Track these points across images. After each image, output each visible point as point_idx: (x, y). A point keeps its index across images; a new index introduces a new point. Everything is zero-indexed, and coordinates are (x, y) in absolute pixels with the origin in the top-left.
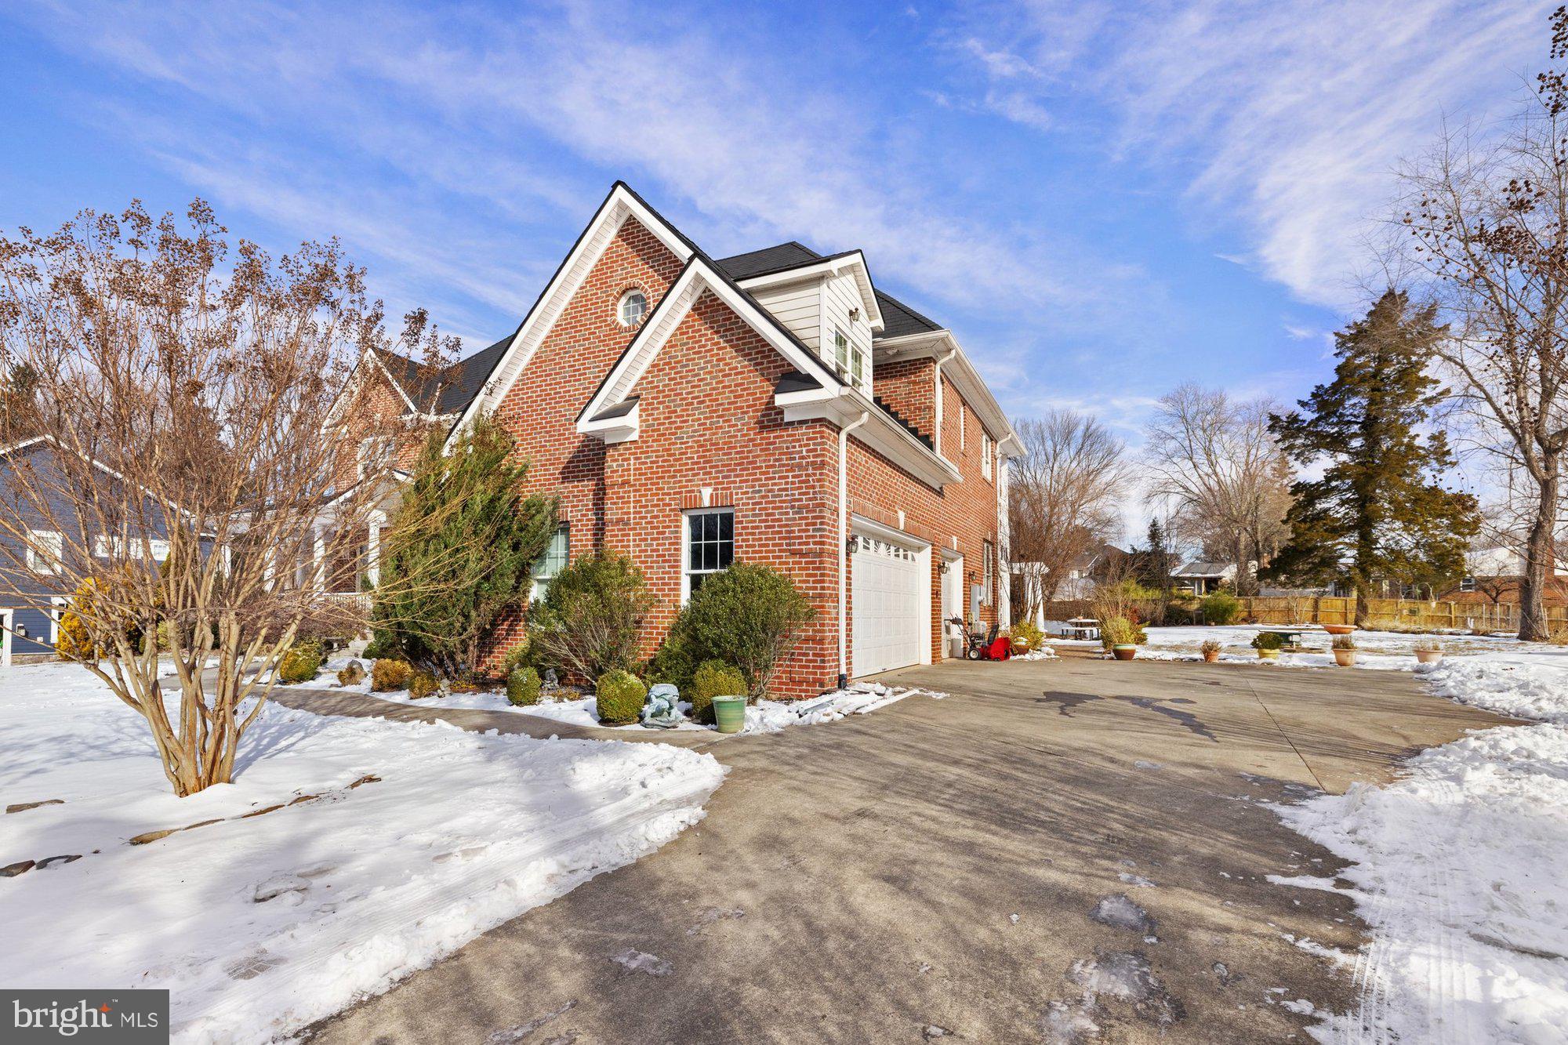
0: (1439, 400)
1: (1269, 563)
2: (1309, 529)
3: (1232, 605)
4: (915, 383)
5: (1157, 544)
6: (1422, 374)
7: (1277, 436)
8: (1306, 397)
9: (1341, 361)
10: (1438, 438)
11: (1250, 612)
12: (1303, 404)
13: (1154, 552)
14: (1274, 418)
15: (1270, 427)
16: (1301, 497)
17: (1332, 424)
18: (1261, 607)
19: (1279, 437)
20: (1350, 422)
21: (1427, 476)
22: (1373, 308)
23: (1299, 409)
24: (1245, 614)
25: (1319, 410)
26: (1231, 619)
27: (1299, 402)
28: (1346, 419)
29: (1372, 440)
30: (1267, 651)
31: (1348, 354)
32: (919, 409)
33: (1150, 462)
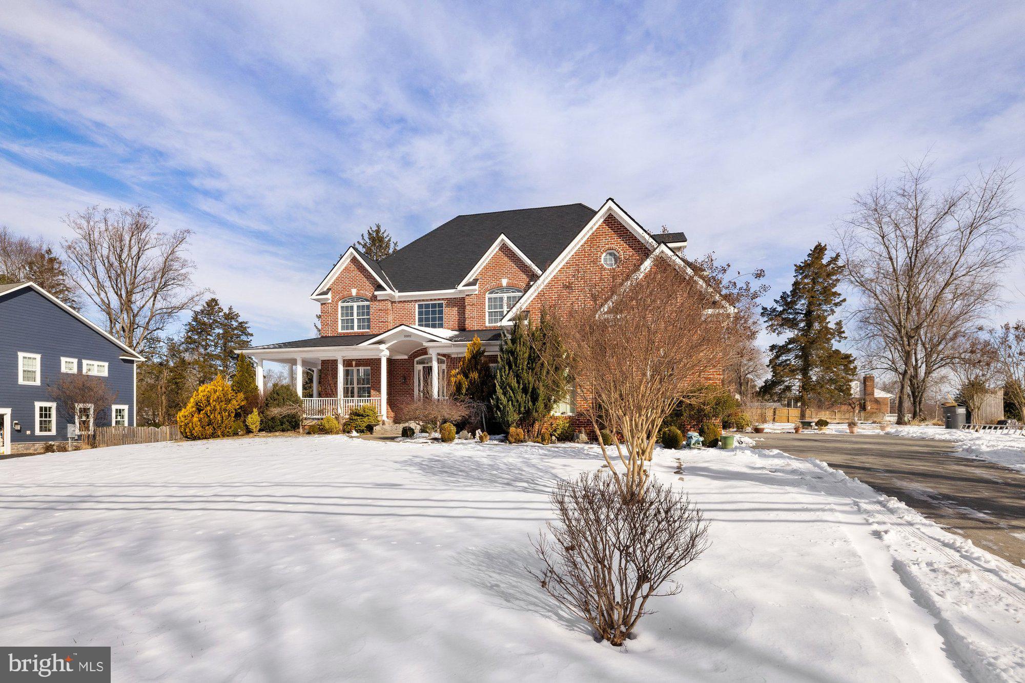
0: (841, 305)
6: (833, 290)
7: (765, 318)
8: (778, 299)
9: (795, 280)
10: (839, 324)
12: (777, 302)
15: (762, 313)
16: (775, 352)
17: (791, 313)
19: (767, 319)
20: (798, 313)
21: (836, 345)
22: (811, 252)
23: (775, 305)
25: (784, 305)
27: (775, 300)
28: (797, 311)
29: (809, 325)
30: (823, 427)
31: (800, 277)
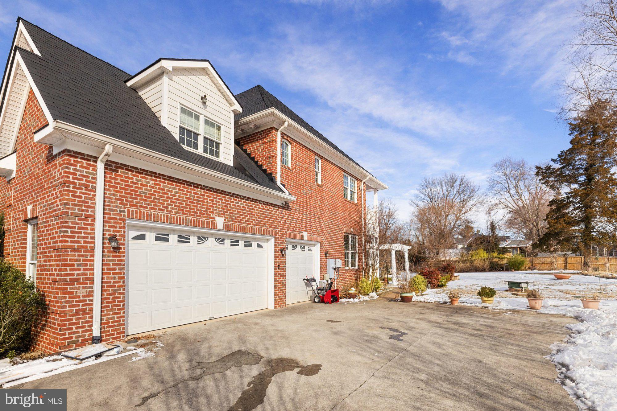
1: (538, 241)
2: (556, 223)
3: (523, 261)
4: (265, 143)
5: (494, 232)
7: (540, 177)
9: (572, 137)
11: (532, 264)
12: (554, 161)
13: (493, 236)
14: (538, 168)
15: (537, 173)
16: (554, 207)
17: (570, 170)
18: (538, 262)
22: (589, 109)
23: (551, 163)
24: (529, 266)
25: (562, 163)
26: (523, 268)
27: (552, 160)
28: (576, 167)
29: (590, 177)
30: (485, 299)
31: (576, 133)
32: (267, 158)
33: (490, 195)
